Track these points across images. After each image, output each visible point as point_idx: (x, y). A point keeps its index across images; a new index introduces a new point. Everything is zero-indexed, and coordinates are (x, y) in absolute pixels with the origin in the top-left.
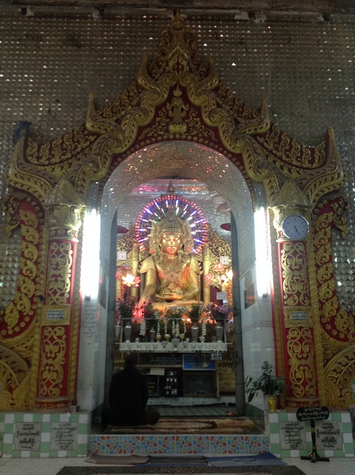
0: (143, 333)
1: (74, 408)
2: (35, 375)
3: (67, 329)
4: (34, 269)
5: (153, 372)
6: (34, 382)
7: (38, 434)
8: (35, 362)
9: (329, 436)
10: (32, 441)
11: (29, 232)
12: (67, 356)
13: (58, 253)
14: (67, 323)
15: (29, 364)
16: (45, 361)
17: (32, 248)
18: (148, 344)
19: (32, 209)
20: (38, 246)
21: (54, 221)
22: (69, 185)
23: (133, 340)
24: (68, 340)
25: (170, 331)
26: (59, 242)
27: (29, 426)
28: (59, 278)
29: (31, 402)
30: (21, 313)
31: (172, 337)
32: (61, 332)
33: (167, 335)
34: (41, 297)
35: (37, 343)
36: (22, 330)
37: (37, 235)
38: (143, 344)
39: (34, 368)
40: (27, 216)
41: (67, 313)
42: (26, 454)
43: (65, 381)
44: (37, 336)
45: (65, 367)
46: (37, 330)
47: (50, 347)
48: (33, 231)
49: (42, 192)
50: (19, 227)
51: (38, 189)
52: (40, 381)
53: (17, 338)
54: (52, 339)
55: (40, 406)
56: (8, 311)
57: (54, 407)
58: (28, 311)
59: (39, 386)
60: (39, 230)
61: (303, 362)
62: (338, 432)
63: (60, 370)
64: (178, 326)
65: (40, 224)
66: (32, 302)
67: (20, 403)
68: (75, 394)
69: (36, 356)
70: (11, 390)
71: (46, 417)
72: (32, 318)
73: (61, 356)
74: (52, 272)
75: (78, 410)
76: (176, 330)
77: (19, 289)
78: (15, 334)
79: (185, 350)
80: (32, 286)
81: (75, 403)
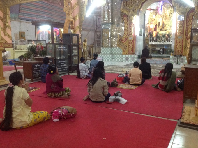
0: (155, 40)
1: (134, 54)
2: (128, 49)
3: (133, 41)
4: (127, 29)
5: (157, 49)
6: (128, 50)
7: (129, 58)
8: (128, 47)
9: (182, 61)
10: (128, 59)
11: (126, 22)
12: (133, 46)
13: (131, 26)
14: (133, 40)
15: (127, 47)
16: (129, 47)
17: (126, 25)
18: (156, 42)
19: (126, 16)
20: (127, 24)
21: (130, 20)
22: (133, 11)
23: (152, 41)
24: (133, 43)
25: (162, 39)
26: (131, 24)
27: (127, 57)
28: (131, 31)
29: (127, 53)
30: (125, 38)
31: (163, 40)
32: (132, 41)
33: (161, 40)
34: (128, 35)
35: (128, 43)
36: (125, 41)
37: (127, 22)
38: (155, 42)
39: (128, 48)
40: (125, 18)
41: (133, 38)
42: (127, 61)
43: (133, 50)
44: (128, 42)
45: (133, 48)
46: (128, 41)
47: (130, 44)
48: (126, 21)
49: (127, 13)
50: (124, 21)
51: (127, 12)
52: (129, 50)
53: (125, 43)
54: (130, 43)
55: (129, 54)
56: (123, 38)
57: (131, 54)
58: (126, 37)
59: (129, 51)
60: (127, 21)
61: (179, 47)
62: (184, 60)
63: (132, 48)
64: (164, 38)
65: (128, 20)
66: (127, 36)
67: (126, 54)
68: (135, 52)
69: (128, 46)
70: (124, 51)
71: (130, 56)
72: (127, 39)
73: (132, 46)
74: (130, 30)
75: (135, 55)
76: (163, 39)
77: (124, 33)
78: (124, 42)
79: (165, 44)
80: (127, 33)
81: (135, 53)
